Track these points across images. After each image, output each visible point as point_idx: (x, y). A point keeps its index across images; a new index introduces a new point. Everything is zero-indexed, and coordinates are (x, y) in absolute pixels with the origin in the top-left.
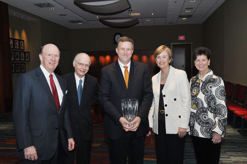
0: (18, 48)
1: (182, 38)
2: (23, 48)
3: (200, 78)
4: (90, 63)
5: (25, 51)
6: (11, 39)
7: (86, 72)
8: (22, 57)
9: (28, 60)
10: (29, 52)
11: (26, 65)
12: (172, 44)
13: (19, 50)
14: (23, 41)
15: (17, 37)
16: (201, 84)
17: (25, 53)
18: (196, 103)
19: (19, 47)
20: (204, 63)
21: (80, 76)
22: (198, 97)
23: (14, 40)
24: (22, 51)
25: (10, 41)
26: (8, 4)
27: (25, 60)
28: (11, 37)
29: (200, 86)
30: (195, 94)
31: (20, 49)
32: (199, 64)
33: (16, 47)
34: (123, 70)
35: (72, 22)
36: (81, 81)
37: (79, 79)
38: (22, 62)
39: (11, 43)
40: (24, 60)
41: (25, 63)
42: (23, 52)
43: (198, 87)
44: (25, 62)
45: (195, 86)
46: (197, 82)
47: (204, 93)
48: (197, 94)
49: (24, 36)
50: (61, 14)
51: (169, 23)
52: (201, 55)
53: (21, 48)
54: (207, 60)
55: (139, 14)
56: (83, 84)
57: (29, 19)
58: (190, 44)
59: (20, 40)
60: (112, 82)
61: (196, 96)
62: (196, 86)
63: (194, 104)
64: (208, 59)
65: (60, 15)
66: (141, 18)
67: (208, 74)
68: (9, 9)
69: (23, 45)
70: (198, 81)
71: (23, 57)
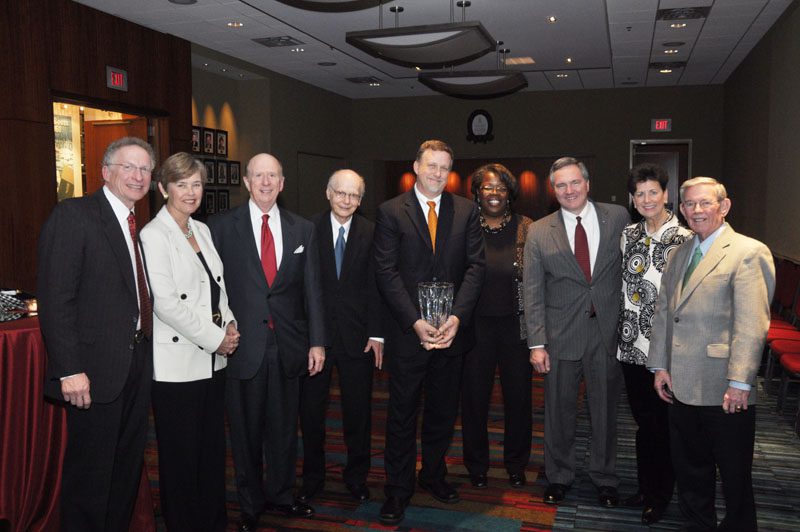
0: (211, 151)
1: (661, 125)
2: (224, 153)
3: (648, 234)
4: (359, 190)
5: (228, 159)
6: (195, 128)
7: (353, 209)
8: (222, 174)
9: (237, 182)
10: (239, 163)
11: (231, 198)
12: (632, 141)
13: (215, 158)
14: (226, 133)
15: (210, 123)
16: (652, 247)
17: (229, 164)
18: (640, 290)
19: (215, 150)
20: (655, 198)
21: (342, 219)
22: (646, 277)
23: (203, 130)
24: (222, 158)
25: (192, 134)
26: (189, 42)
27: (229, 183)
28: (195, 123)
29: (651, 253)
30: (639, 271)
31: (217, 155)
32: (644, 202)
33: (206, 150)
34: (426, 209)
35: (355, 80)
36: (342, 230)
37: (339, 226)
38: (221, 188)
39: (196, 138)
40: (225, 181)
41: (227, 191)
42: (226, 162)
43: (645, 253)
44: (228, 188)
45: (636, 251)
46: (641, 241)
47: (659, 270)
48: (644, 271)
49: (228, 120)
50: (323, 61)
51: (624, 83)
52: (645, 180)
53: (219, 151)
54: (661, 191)
55: (530, 61)
56: (346, 236)
57: (241, 74)
58: (687, 144)
59: (217, 132)
60: (403, 234)
61: (640, 275)
62: (639, 251)
63: (635, 292)
64: (664, 189)
65: (320, 64)
66: (543, 71)
67: (667, 226)
68: (192, 55)
69: (224, 145)
70: (643, 240)
71: (225, 174)
